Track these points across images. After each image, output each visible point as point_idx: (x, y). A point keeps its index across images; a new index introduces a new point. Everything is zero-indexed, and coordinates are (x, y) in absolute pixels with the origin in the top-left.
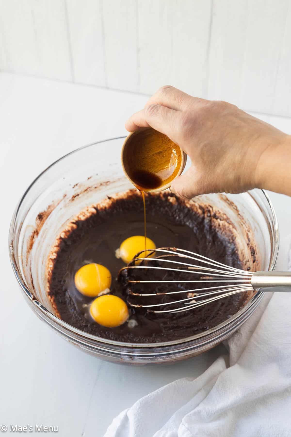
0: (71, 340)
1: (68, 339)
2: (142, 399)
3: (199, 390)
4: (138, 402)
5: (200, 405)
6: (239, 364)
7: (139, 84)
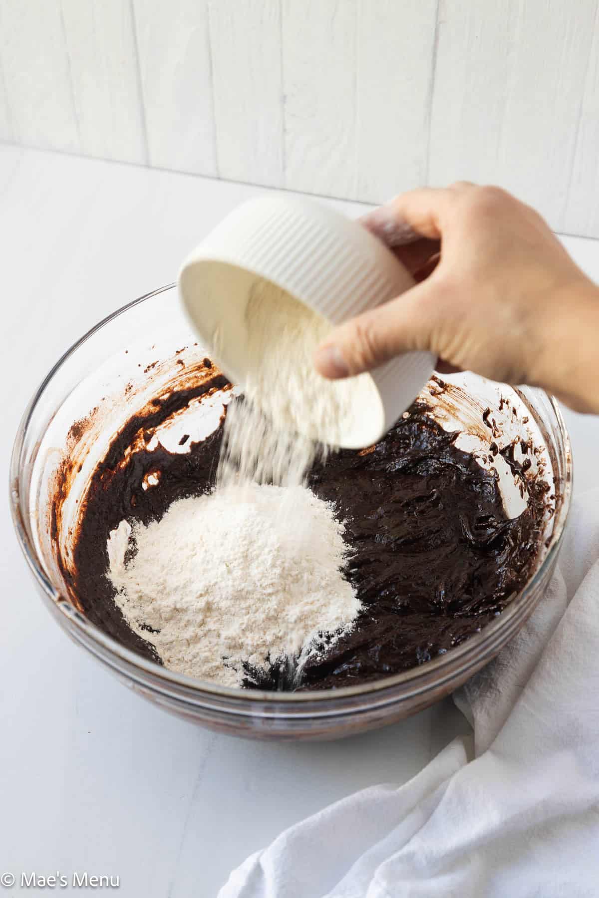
0: (137, 686)
1: (131, 684)
2: (289, 830)
3: (411, 810)
4: (283, 836)
5: (413, 841)
6: (494, 753)
7: (284, 168)
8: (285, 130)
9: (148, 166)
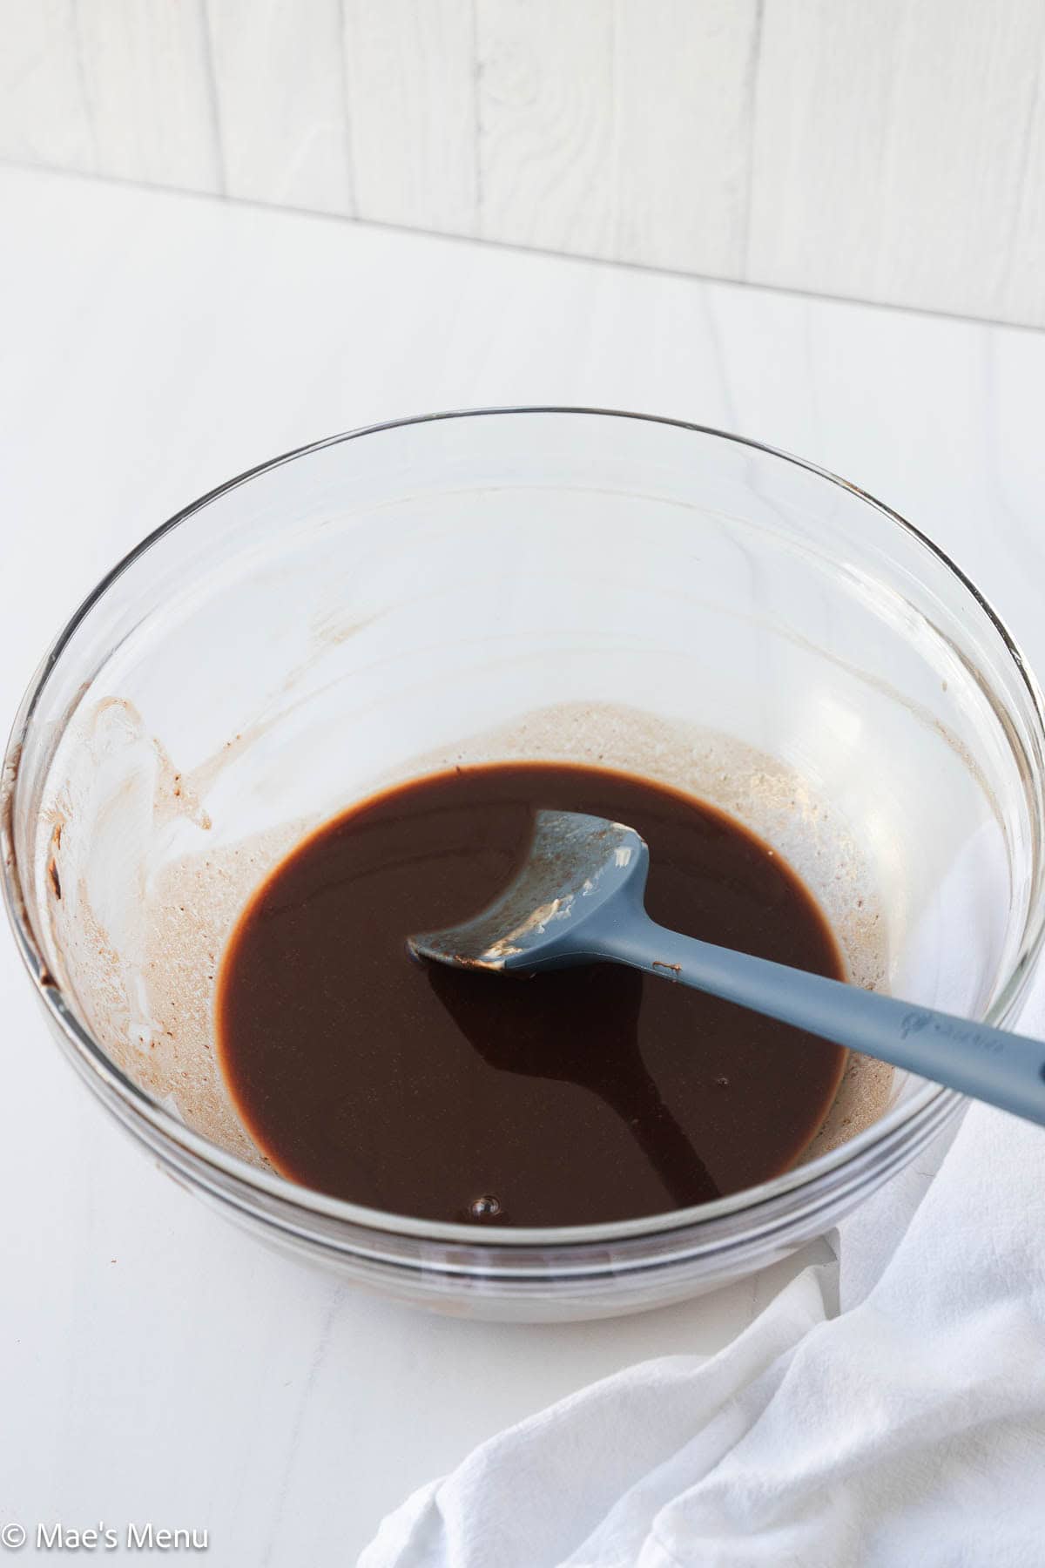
3: (722, 1407)
4: (479, 1451)
5: (723, 1464)
7: (480, 200)
8: (479, 129)
9: (223, 197)
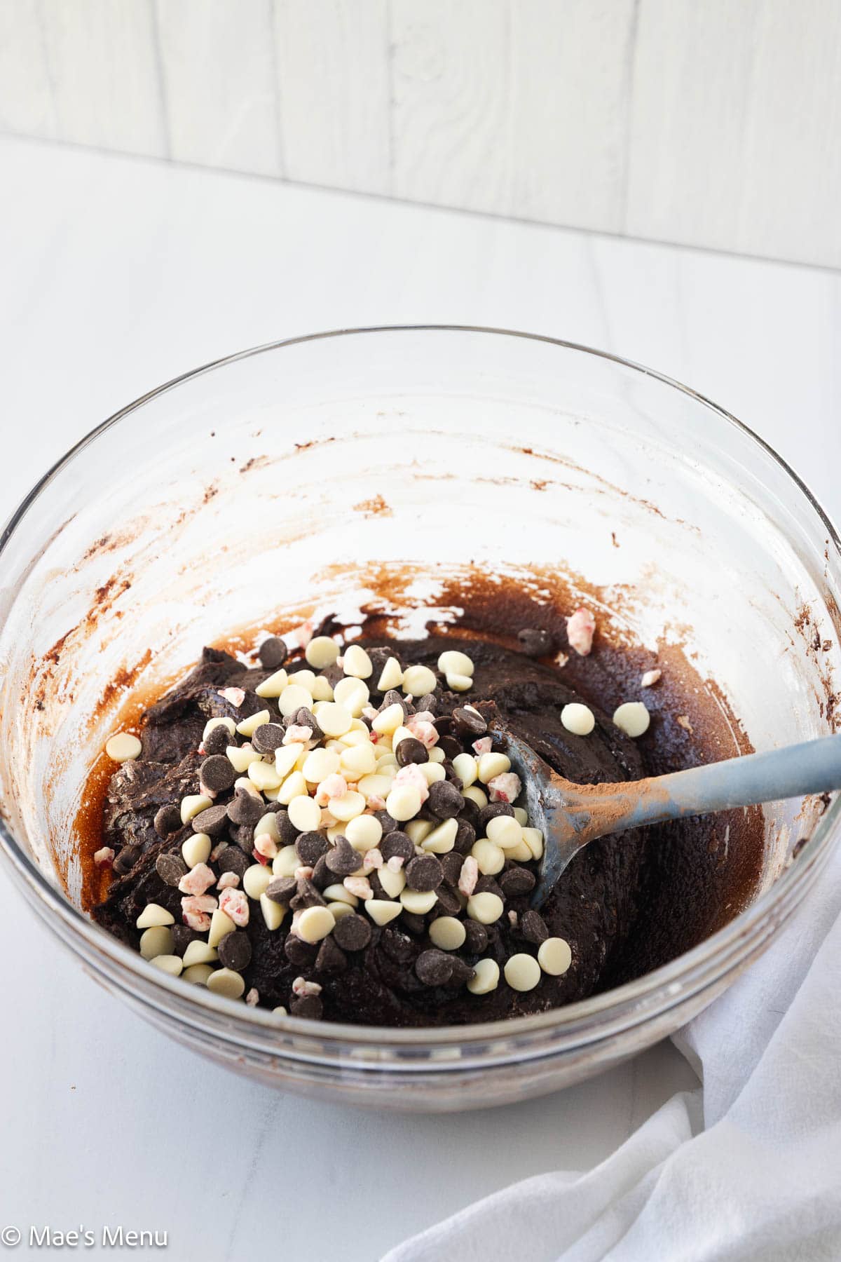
3: (598, 1216)
7: (392, 163)
8: (392, 102)
9: (169, 160)
